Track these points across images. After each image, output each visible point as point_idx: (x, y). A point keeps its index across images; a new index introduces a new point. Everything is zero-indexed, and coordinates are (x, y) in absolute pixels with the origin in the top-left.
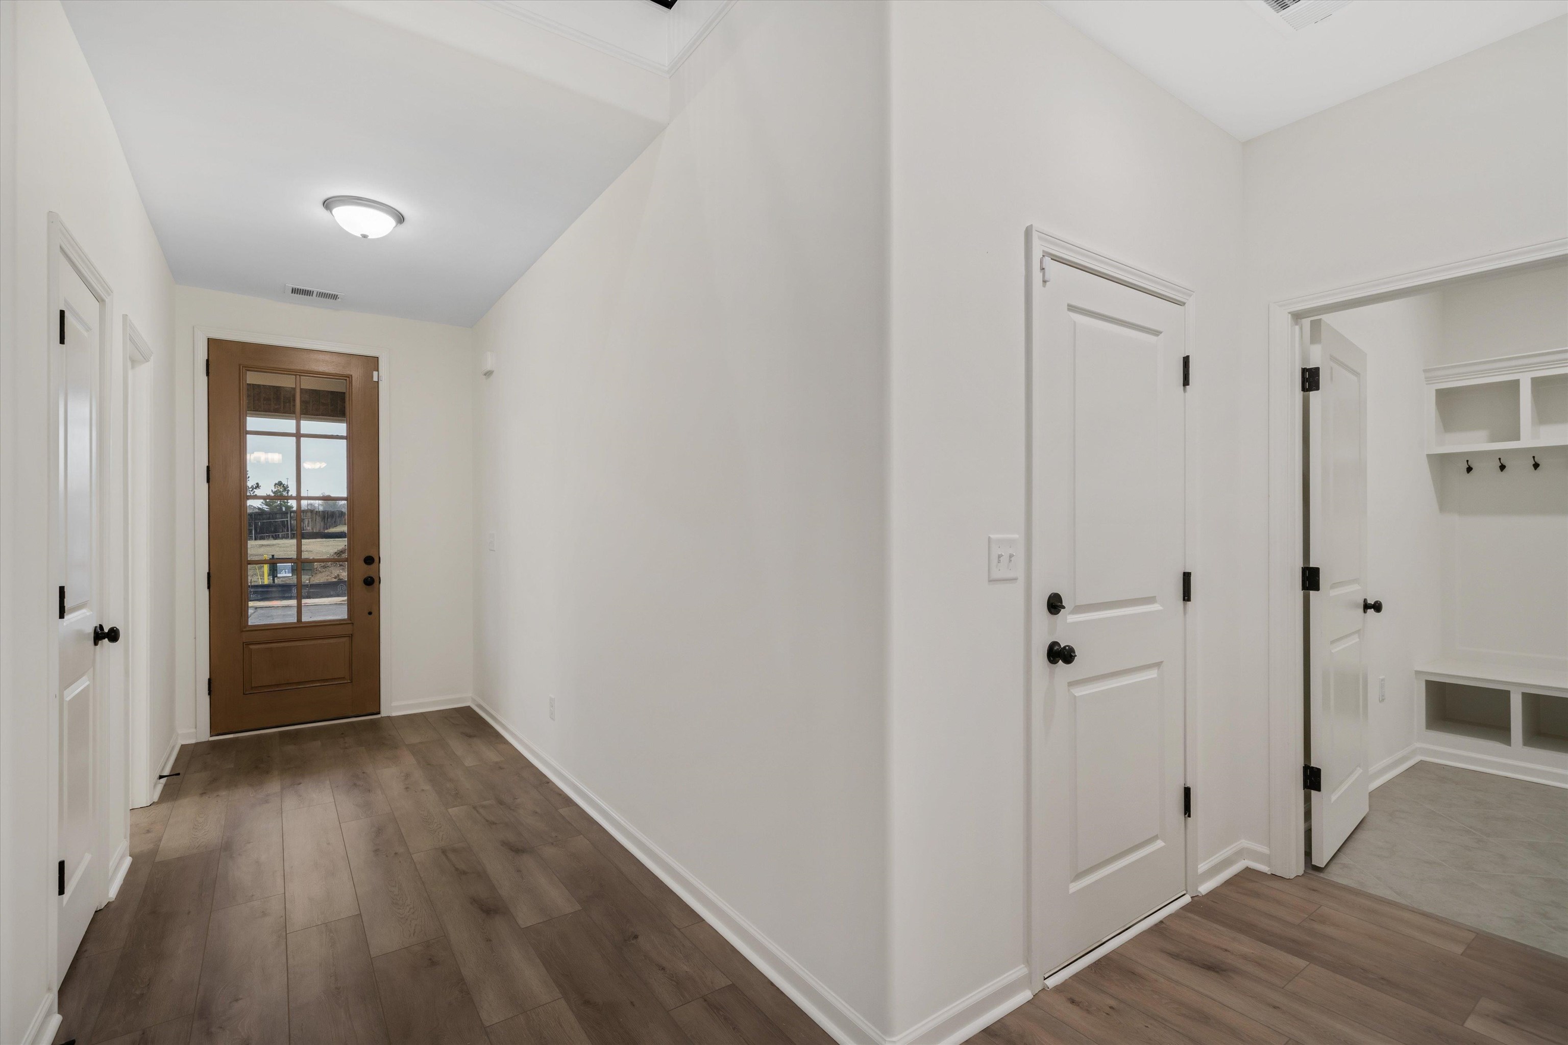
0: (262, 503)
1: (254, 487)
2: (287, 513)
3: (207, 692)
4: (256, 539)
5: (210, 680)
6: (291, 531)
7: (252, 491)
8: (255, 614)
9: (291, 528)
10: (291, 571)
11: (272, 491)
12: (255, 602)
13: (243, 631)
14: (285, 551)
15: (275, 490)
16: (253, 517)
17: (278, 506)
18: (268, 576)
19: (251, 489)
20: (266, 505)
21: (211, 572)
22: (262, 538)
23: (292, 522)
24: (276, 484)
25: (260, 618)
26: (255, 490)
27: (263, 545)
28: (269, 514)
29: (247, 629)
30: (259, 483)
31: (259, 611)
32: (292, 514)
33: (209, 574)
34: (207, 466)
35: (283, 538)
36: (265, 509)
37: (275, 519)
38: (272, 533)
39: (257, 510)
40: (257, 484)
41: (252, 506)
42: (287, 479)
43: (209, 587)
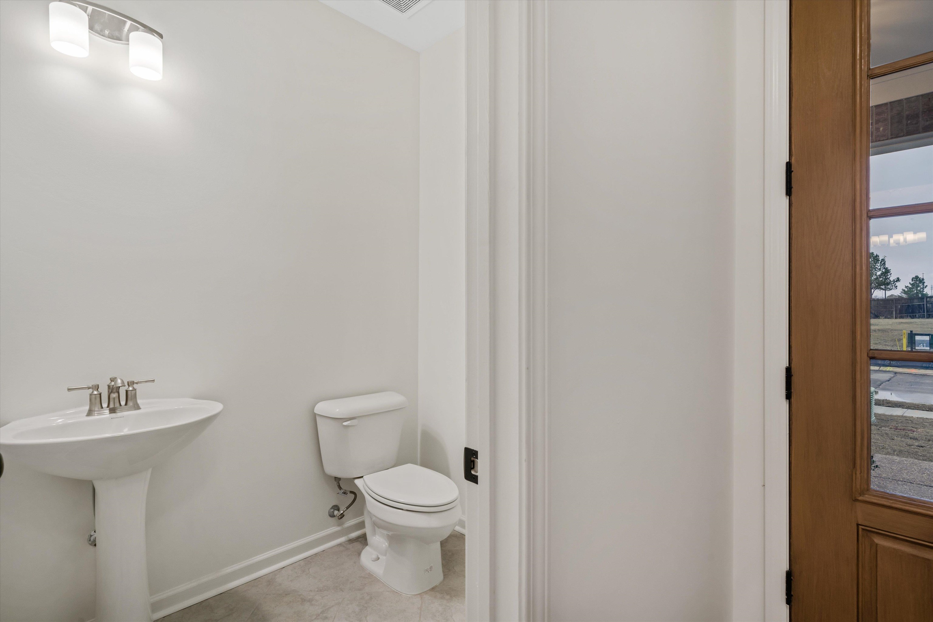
0: (902, 292)
1: (895, 280)
2: (923, 298)
3: (784, 597)
4: (896, 318)
5: (789, 575)
6: (927, 312)
7: (893, 283)
8: (894, 378)
9: (927, 309)
10: (929, 345)
11: (910, 283)
12: (894, 368)
13: (856, 500)
14: (922, 328)
15: (913, 282)
16: (894, 302)
17: (914, 294)
18: (907, 347)
19: (892, 283)
20: (905, 294)
21: (793, 366)
22: (902, 317)
23: (928, 305)
24: (913, 278)
25: (899, 383)
26: (895, 283)
27: (902, 323)
28: (908, 299)
29: (867, 498)
30: (899, 277)
31: (899, 376)
32: (928, 299)
33: (789, 371)
34: (787, 163)
35: (919, 317)
36: (904, 297)
37: (913, 303)
38: (909, 313)
39: (897, 297)
40: (898, 278)
41: (894, 295)
42: (923, 274)
43: (789, 396)
